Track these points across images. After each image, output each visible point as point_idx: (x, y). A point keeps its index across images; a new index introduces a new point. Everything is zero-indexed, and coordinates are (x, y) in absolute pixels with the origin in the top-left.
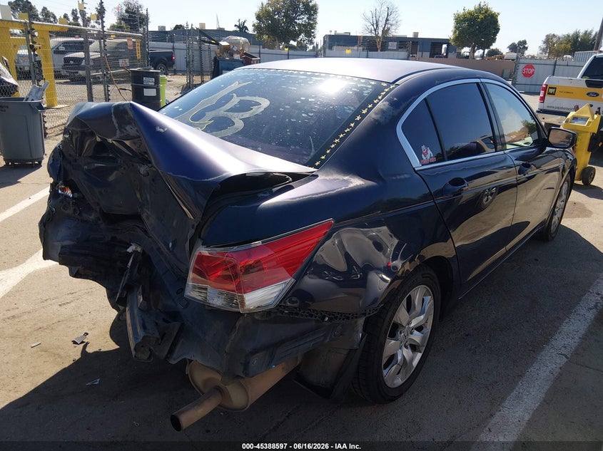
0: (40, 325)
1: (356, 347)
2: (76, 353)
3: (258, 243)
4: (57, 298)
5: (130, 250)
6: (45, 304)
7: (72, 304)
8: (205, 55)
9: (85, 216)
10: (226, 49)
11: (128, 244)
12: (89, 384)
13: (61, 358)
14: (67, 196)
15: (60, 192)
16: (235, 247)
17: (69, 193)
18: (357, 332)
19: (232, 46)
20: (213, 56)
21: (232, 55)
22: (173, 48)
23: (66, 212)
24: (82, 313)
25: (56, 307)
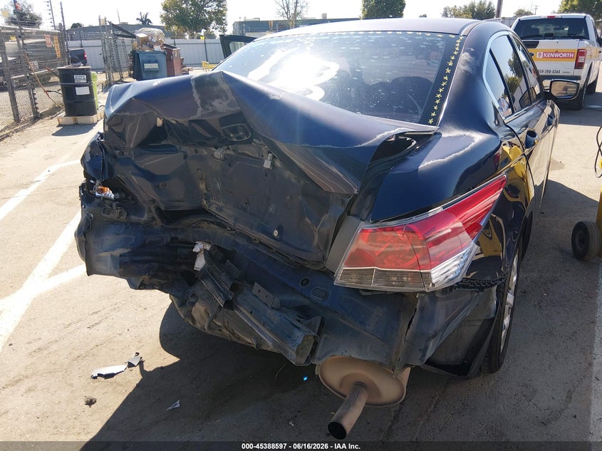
0: (76, 353)
1: (492, 316)
2: (135, 377)
3: (439, 209)
4: (80, 320)
5: (197, 249)
6: (70, 329)
7: (103, 324)
8: (120, 49)
9: (134, 218)
10: (145, 41)
11: (191, 243)
12: (170, 408)
13: (121, 385)
14: (106, 199)
15: (97, 194)
16: (414, 218)
17: (109, 193)
18: (493, 299)
19: (150, 38)
20: (129, 50)
21: (151, 47)
22: (82, 47)
23: (109, 216)
24: (119, 332)
25: (86, 330)
